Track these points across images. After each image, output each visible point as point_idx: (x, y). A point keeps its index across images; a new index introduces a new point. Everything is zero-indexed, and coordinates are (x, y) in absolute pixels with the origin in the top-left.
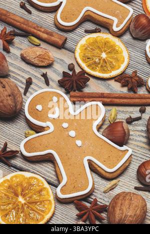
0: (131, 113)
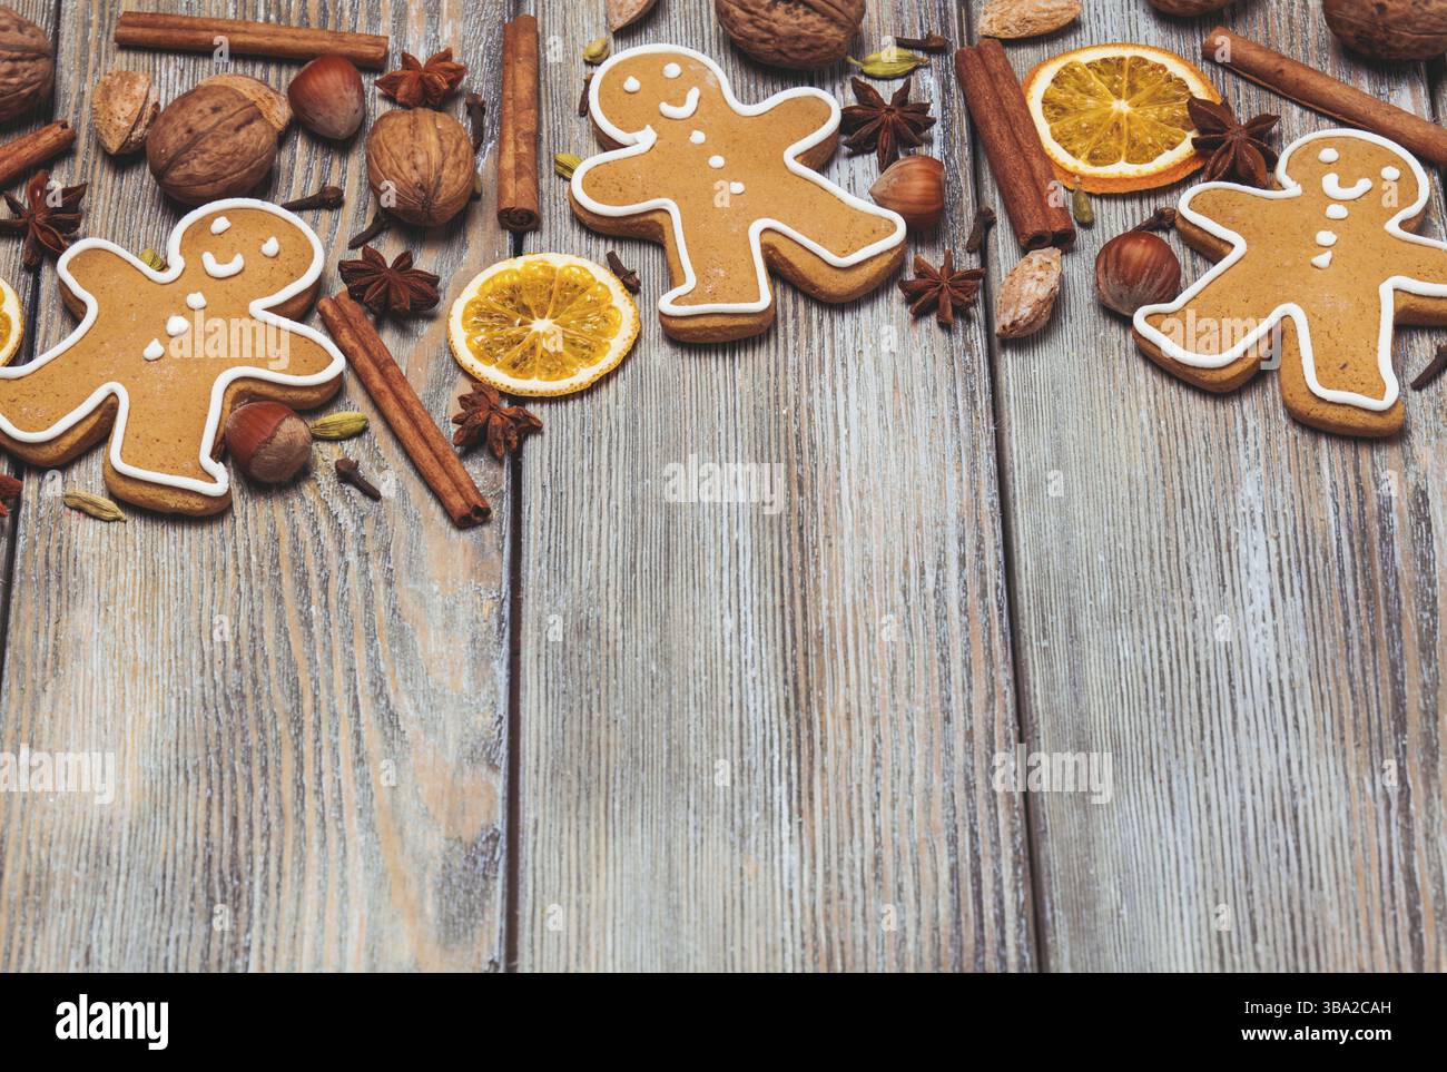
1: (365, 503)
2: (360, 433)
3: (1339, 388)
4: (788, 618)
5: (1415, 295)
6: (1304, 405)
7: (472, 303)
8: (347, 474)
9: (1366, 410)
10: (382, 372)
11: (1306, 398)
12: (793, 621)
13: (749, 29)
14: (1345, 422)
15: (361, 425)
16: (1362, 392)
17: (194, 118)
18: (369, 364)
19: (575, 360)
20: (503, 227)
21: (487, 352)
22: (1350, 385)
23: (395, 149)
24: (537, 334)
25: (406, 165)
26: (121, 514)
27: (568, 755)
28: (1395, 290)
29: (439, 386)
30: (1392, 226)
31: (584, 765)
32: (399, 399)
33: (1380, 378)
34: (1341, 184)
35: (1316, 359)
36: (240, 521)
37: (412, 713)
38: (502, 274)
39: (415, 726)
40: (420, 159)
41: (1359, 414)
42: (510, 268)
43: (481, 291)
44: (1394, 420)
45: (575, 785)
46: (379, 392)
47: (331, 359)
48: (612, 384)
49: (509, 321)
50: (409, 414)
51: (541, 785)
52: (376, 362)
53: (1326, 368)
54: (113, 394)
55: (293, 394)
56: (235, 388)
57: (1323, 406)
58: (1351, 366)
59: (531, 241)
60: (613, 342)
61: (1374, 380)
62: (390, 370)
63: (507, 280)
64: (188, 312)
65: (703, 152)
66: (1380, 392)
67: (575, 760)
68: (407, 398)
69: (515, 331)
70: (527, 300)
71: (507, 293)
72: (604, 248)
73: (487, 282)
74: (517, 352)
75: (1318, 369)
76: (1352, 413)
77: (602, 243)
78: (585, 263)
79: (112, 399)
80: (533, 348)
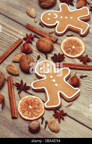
0: (83, 73)
1: (86, 78)
8: (82, 77)
13: (49, 4)
17: (27, 62)
23: (45, 45)
25: (48, 45)
38: (63, 47)
40: (49, 43)
46: (74, 67)
54: (59, 92)
64: (52, 79)
65: (64, 18)
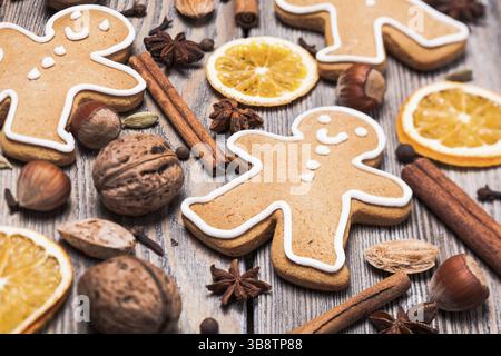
2: (154, 125)
3: (306, 256)
4: (420, 227)
5: (366, 203)
6: (283, 266)
7: (221, 58)
9: (322, 272)
10: (165, 92)
11: (284, 261)
12: (424, 229)
14: (308, 278)
15: (154, 119)
16: (321, 259)
18: (157, 88)
19: (281, 88)
20: (238, 25)
21: (229, 82)
22: (313, 255)
24: (259, 75)
26: (9, 164)
27: (285, 303)
28: (352, 199)
29: (200, 102)
30: (357, 161)
31: (296, 309)
32: (175, 106)
33: (334, 251)
34: (328, 135)
35: (293, 236)
36: (80, 170)
37: (185, 277)
38: (237, 46)
39: (187, 284)
41: (318, 274)
42: (242, 44)
43: (226, 53)
44: (341, 279)
45: (290, 321)
46: (164, 103)
47: (137, 83)
48: (304, 102)
49: (243, 68)
50: (181, 114)
51: (269, 320)
52: (161, 87)
53: (299, 242)
54: (9, 97)
55: (115, 100)
56: (80, 96)
57: (294, 267)
58: (315, 242)
59: (253, 32)
60: (303, 81)
61: (330, 253)
62: (170, 90)
63: (241, 48)
66: (333, 260)
67: (290, 305)
68: (180, 105)
69: (245, 73)
70: (253, 59)
71: (241, 55)
72: (297, 35)
73: (229, 50)
74: (247, 82)
75: (294, 243)
76: (313, 273)
77: (295, 32)
78: (287, 42)
79: (8, 100)
80: (256, 82)
